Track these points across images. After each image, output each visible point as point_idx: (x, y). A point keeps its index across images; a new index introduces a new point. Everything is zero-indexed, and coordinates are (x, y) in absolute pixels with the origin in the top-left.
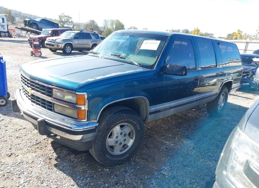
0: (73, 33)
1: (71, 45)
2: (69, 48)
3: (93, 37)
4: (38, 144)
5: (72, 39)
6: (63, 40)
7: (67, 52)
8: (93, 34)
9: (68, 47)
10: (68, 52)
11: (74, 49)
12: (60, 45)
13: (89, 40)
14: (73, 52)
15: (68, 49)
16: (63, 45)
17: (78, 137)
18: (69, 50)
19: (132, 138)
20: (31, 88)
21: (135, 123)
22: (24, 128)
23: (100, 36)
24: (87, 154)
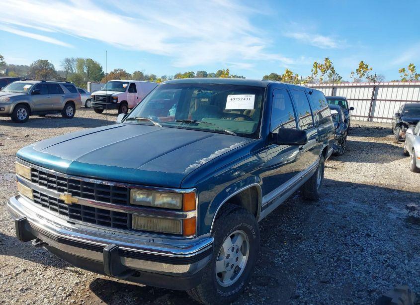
0: (28, 84)
1: (26, 106)
2: (24, 112)
3: (65, 90)
4: (70, 295)
5: (27, 95)
6: (11, 98)
7: (20, 118)
8: (64, 85)
9: (21, 110)
10: (22, 118)
11: (33, 112)
12: (6, 107)
13: (60, 94)
14: (30, 117)
15: (22, 114)
16: (12, 108)
17: (184, 269)
18: (24, 115)
19: (244, 254)
20: (69, 192)
21: (251, 227)
22: (25, 271)
23: (77, 88)
24: (169, 295)
